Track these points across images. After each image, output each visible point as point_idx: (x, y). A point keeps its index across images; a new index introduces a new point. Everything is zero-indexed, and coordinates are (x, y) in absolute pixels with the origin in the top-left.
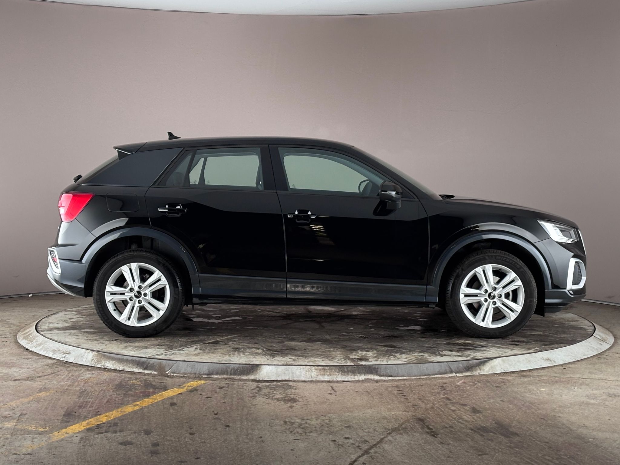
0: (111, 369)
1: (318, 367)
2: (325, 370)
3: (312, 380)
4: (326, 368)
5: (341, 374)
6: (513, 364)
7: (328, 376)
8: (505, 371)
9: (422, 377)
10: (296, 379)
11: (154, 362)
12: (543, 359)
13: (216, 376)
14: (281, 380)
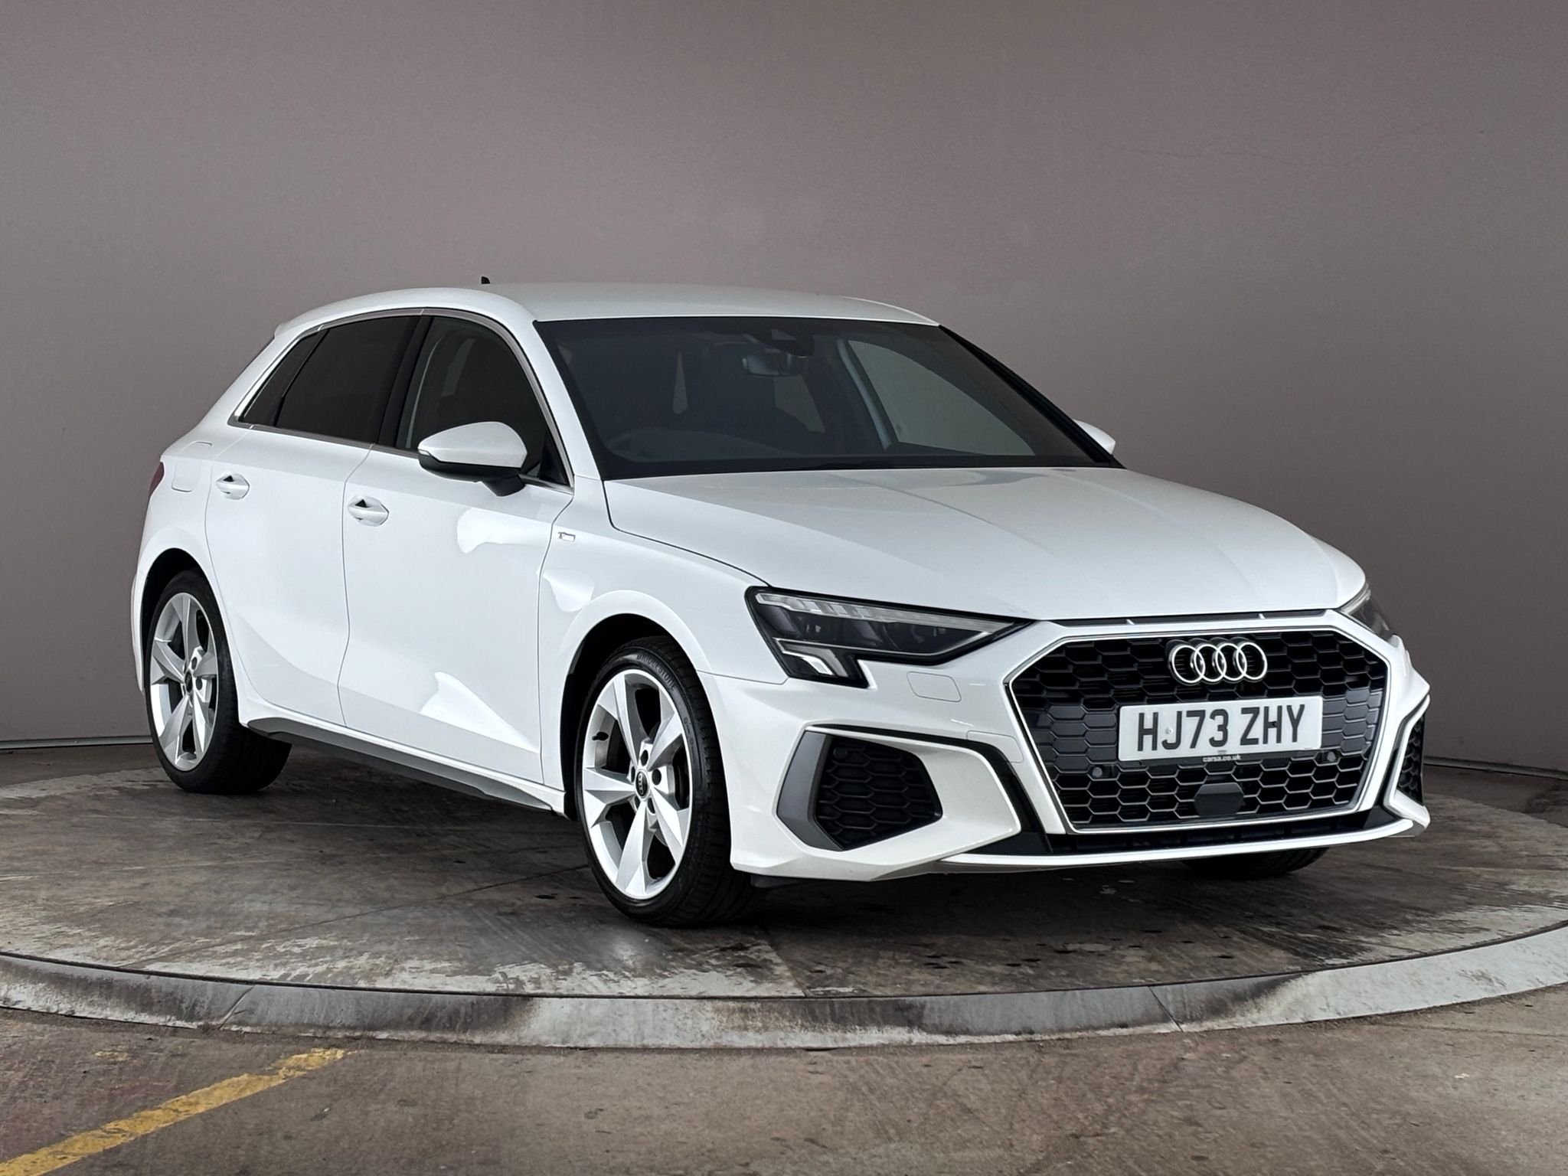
0: (29, 1010)
1: (725, 1003)
2: (744, 1011)
3: (704, 1044)
4: (752, 1005)
5: (802, 1026)
6: (1366, 992)
7: (758, 1031)
8: (1339, 1014)
9: (1067, 1035)
10: (650, 1042)
11: (177, 987)
12: (1463, 974)
13: (384, 1035)
14: (601, 1045)
